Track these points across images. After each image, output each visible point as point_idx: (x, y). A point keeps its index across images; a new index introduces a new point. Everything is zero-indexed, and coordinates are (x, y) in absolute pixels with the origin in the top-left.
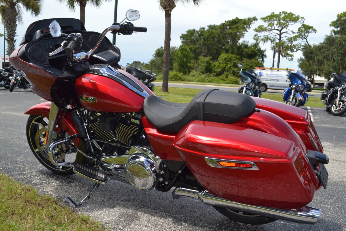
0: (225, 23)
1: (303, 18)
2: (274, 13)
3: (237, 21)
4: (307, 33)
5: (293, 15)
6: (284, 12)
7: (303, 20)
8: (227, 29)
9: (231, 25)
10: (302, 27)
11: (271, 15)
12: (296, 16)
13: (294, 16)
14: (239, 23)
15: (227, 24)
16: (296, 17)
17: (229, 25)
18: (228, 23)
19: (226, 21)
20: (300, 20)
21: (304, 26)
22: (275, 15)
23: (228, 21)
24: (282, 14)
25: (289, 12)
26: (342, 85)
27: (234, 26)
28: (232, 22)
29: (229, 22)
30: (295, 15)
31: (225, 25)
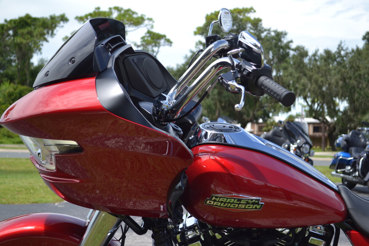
0: (6, 23)
1: (150, 19)
2: (99, 8)
3: (29, 21)
4: (156, 46)
5: (134, 13)
6: (117, 8)
7: (151, 23)
8: (9, 35)
9: (20, 28)
10: (148, 35)
11: (94, 12)
12: (139, 15)
13: (135, 16)
14: (34, 25)
15: (9, 25)
16: (138, 18)
17: (14, 29)
18: (11, 24)
19: (6, 21)
20: (146, 22)
21: (150, 34)
22: (102, 12)
23: (11, 20)
24: (113, 11)
25: (125, 8)
26: (297, 141)
27: (25, 31)
28: (20, 22)
29: (12, 23)
30: (137, 14)
31: (5, 28)
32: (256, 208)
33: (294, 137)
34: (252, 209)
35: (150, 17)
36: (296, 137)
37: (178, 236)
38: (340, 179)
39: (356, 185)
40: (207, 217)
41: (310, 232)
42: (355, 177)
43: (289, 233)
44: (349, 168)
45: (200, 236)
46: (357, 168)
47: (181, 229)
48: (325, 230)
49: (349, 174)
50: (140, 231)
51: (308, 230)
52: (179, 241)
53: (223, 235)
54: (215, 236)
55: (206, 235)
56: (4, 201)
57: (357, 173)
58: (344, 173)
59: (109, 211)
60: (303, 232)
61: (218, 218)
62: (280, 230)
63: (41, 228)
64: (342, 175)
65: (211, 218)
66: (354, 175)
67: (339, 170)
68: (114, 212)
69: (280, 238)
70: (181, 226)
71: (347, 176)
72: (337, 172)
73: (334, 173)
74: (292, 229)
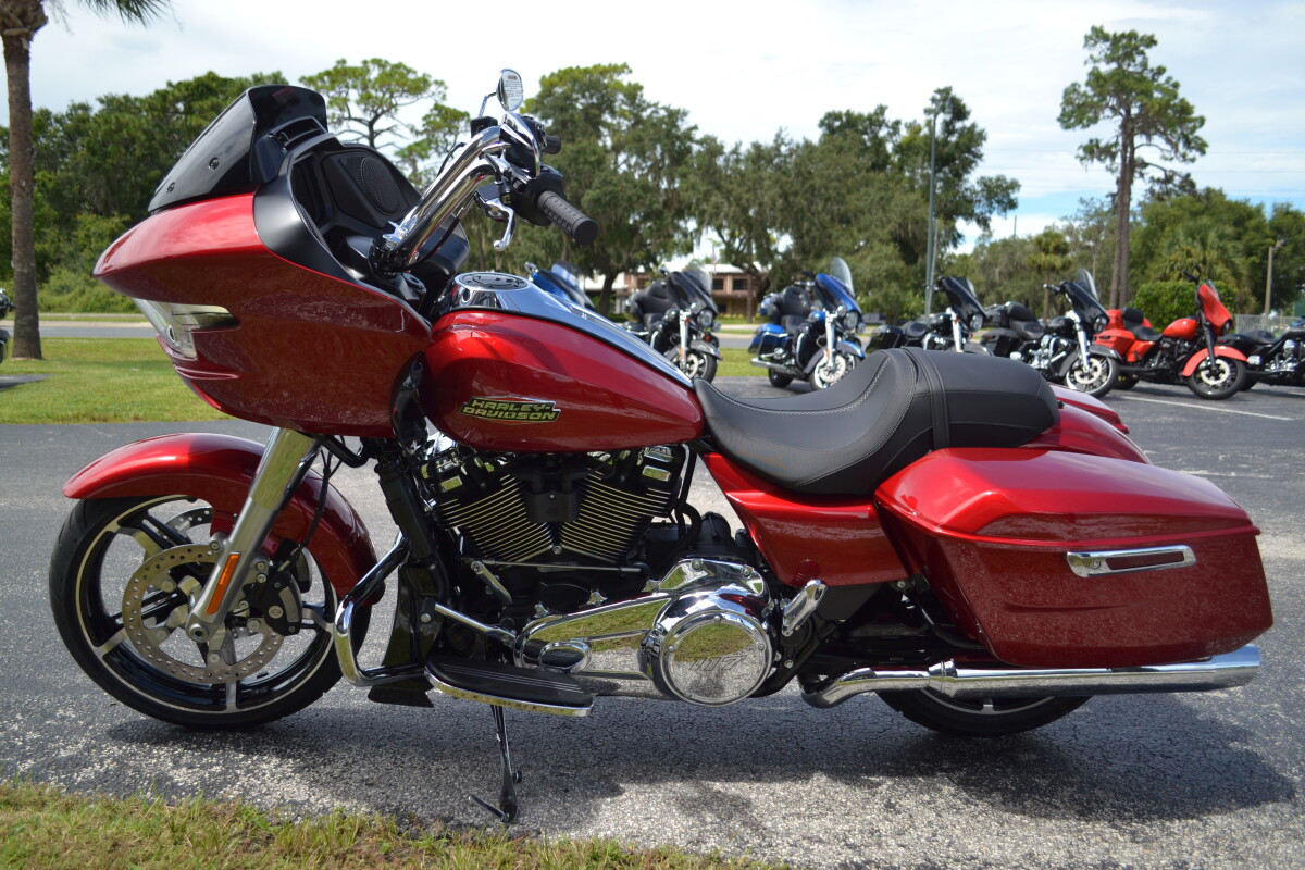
0: (170, 89)
1: (440, 83)
2: (344, 62)
3: (214, 85)
4: (450, 132)
5: (409, 71)
6: (377, 62)
7: (441, 89)
8: (177, 111)
9: (197, 100)
10: (435, 112)
11: (335, 68)
12: (420, 75)
13: (411, 76)
14: (222, 92)
15: (177, 93)
16: (418, 80)
17: (184, 99)
18: (180, 90)
19: (170, 84)
20: (433, 88)
21: (440, 112)
22: (350, 68)
23: (180, 83)
24: (371, 66)
25: (394, 61)
27: (206, 103)
28: (197, 87)
29: (183, 89)
30: (415, 72)
31: (170, 97)
32: (547, 418)
33: (686, 299)
34: (540, 419)
35: (439, 79)
36: (690, 299)
37: (424, 468)
38: (766, 371)
39: (791, 380)
40: (470, 436)
41: (645, 458)
42: (790, 366)
43: (608, 460)
44: (780, 351)
45: (459, 468)
46: (793, 351)
47: (429, 456)
48: (673, 454)
49: (780, 362)
50: (355, 461)
51: (643, 454)
52: (426, 476)
53: (496, 465)
54: (484, 468)
55: (470, 466)
56: (167, 416)
57: (793, 361)
58: (772, 359)
59: (301, 430)
60: (633, 458)
61: (488, 437)
62: (595, 454)
63: (185, 458)
64: (768, 364)
65: (478, 438)
66: (787, 363)
67: (763, 356)
68: (309, 430)
69: (593, 467)
70: (429, 451)
71: (777, 366)
72: (760, 359)
73: (755, 360)
74: (615, 452)
